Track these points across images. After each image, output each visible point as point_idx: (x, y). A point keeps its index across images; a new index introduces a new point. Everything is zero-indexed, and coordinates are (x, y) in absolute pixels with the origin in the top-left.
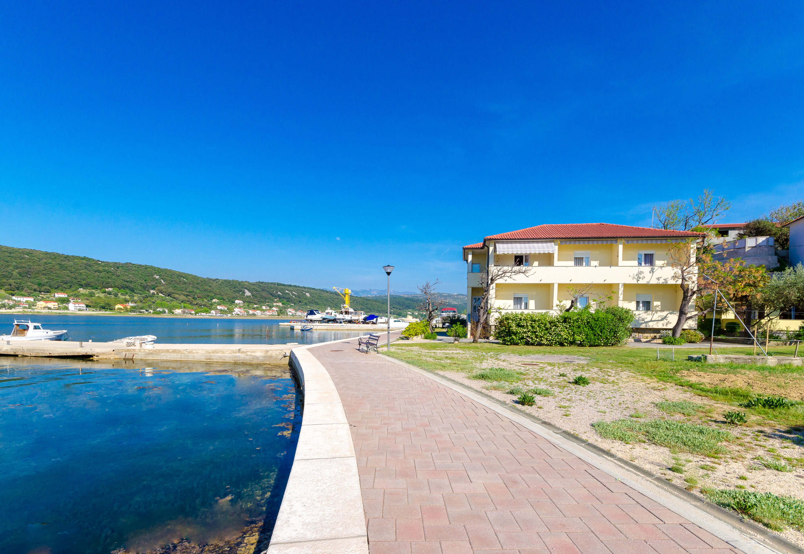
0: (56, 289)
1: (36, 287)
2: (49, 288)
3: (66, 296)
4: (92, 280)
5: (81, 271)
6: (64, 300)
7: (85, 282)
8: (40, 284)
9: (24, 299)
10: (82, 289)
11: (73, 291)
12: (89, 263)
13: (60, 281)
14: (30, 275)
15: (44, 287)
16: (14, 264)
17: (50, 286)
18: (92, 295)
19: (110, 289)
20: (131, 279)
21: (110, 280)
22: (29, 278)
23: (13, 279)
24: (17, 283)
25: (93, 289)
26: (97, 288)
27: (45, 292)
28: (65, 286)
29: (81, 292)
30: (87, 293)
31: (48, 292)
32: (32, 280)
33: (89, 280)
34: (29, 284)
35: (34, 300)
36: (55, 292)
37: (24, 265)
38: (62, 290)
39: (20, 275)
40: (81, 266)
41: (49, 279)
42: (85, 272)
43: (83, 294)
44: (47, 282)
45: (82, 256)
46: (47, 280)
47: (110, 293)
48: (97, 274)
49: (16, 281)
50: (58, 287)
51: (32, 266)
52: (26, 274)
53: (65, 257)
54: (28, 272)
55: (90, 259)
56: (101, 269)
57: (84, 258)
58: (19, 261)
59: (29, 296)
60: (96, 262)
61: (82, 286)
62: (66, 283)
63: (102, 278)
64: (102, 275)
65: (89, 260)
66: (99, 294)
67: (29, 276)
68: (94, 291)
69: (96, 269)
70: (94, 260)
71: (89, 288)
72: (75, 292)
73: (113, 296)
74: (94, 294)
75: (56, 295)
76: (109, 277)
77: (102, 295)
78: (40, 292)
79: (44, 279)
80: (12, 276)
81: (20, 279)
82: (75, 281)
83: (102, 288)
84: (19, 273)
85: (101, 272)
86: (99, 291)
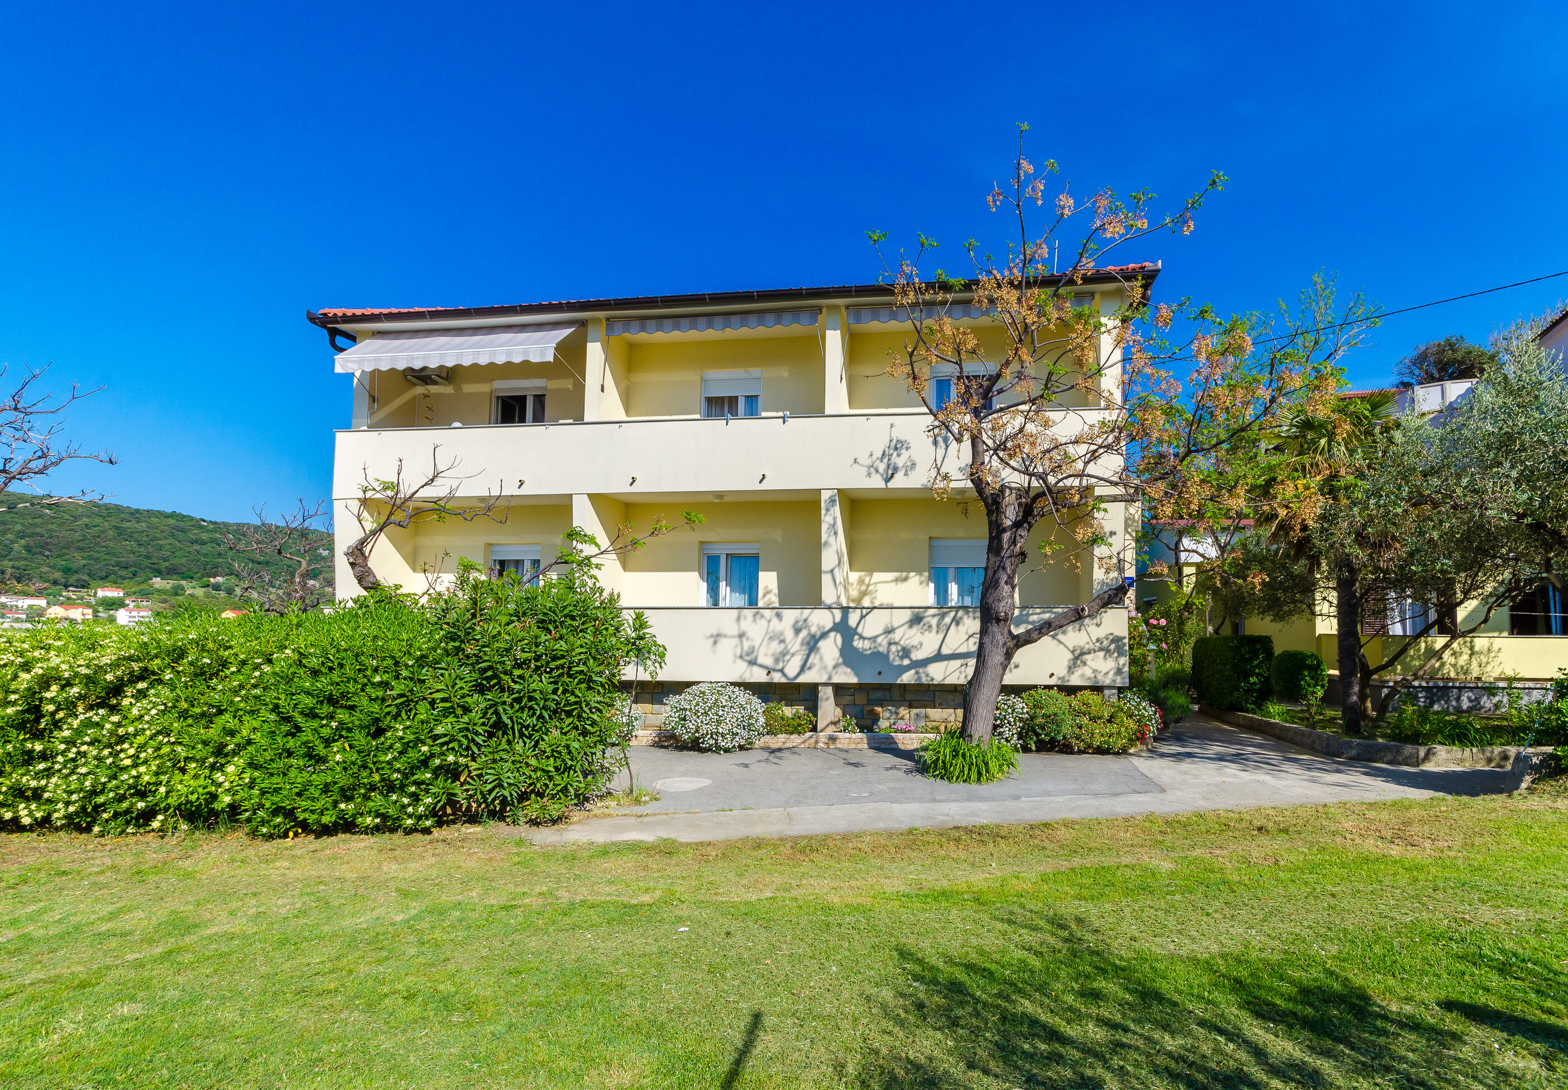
0: (102, 579)
1: (57, 575)
2: (86, 578)
3: (121, 594)
4: (183, 560)
5: (161, 542)
6: (113, 604)
7: (167, 564)
8: (67, 571)
9: (25, 603)
10: (158, 579)
11: (140, 583)
12: (182, 524)
13: (112, 562)
14: (50, 551)
15: (76, 577)
16: (18, 527)
17: (89, 575)
18: (177, 591)
19: (220, 579)
20: (268, 558)
21: (221, 560)
22: (47, 557)
23: (11, 560)
24: (19, 569)
25: (184, 579)
26: (192, 578)
27: (77, 587)
28: (123, 573)
29: (157, 586)
30: (168, 587)
31: (83, 587)
32: (52, 561)
33: (175, 561)
34: (45, 569)
35: (48, 603)
36: (98, 586)
37: (38, 530)
38: (115, 582)
39: (29, 551)
40: (162, 532)
41: (90, 558)
42: (170, 544)
43: (159, 591)
44: (84, 566)
45: (169, 510)
46: (84, 562)
47: (217, 587)
48: (197, 547)
49: (17, 564)
50: (107, 577)
51: (56, 531)
52: (39, 548)
53: (131, 514)
54: (47, 544)
55: (184, 516)
56: (205, 536)
57: (173, 515)
58: (31, 521)
59: (39, 593)
60: (197, 524)
61: (159, 573)
62: (126, 568)
63: (206, 555)
64: (206, 549)
65: (182, 518)
66: (193, 589)
67: (47, 553)
68: (183, 583)
69: (194, 537)
70: (192, 519)
71: (174, 577)
72: (142, 587)
73: (223, 594)
74: (183, 589)
75: (100, 593)
76: (220, 555)
77: (200, 592)
78: (66, 586)
79: (79, 559)
80: (10, 553)
81: (26, 559)
82: (146, 563)
83: (203, 576)
84: (28, 548)
85: (205, 544)
86: (194, 583)
